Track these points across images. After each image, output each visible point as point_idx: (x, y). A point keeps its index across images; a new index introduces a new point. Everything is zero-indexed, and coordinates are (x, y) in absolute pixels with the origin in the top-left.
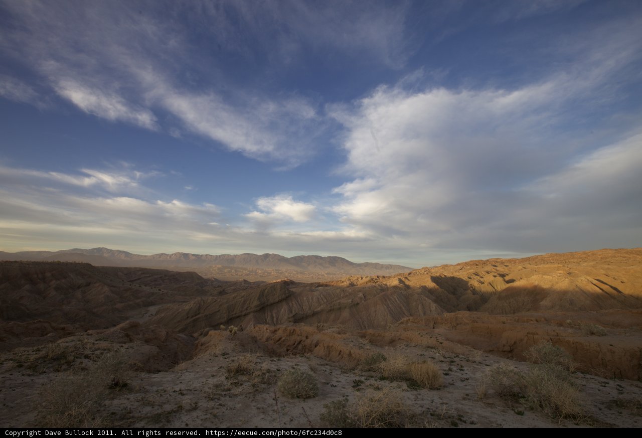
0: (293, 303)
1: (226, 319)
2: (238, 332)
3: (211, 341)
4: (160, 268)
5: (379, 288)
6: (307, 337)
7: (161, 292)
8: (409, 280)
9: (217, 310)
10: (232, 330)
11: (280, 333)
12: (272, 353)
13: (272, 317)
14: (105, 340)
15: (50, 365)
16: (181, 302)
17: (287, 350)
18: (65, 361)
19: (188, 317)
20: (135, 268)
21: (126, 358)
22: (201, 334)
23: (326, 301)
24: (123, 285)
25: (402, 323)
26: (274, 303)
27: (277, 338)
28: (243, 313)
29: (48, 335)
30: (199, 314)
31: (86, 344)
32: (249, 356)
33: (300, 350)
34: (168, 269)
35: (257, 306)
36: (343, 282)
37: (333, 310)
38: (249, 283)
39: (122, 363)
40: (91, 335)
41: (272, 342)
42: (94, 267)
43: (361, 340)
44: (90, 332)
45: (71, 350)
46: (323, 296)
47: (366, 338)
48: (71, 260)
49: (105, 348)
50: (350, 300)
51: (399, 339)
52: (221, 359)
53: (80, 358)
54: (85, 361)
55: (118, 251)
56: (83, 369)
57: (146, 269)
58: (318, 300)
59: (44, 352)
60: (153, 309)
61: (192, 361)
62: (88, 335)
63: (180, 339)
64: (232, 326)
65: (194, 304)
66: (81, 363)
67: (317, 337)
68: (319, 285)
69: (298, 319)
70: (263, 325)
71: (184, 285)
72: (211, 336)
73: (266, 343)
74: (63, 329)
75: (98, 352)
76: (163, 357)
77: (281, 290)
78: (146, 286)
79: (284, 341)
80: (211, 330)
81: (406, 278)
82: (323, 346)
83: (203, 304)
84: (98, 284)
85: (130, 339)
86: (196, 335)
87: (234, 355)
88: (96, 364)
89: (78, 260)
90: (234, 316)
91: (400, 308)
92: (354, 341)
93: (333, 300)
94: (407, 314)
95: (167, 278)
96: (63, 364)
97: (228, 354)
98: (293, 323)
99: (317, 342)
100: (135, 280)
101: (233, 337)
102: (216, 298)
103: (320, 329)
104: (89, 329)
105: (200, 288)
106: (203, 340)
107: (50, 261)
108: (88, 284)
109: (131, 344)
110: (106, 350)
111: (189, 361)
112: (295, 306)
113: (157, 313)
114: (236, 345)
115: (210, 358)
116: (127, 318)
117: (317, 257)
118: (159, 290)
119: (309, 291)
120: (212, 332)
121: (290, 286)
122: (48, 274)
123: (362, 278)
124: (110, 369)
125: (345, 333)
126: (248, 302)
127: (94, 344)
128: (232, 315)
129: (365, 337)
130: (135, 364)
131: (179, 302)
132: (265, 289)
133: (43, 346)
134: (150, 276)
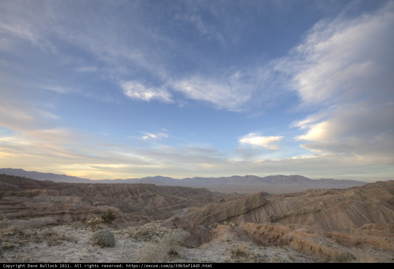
0: (269, 208)
1: (226, 218)
2: (235, 227)
3: (219, 231)
4: (187, 186)
5: (337, 198)
6: (283, 234)
7: (189, 200)
8: (364, 192)
9: (220, 212)
10: (231, 225)
11: (262, 229)
12: (259, 243)
13: (256, 218)
14: (164, 226)
15: (142, 237)
16: (200, 206)
17: (270, 242)
18: (148, 236)
19: (204, 216)
20: (175, 186)
21: (176, 237)
22: (213, 227)
23: (293, 207)
24: (170, 195)
25: (365, 228)
26: (256, 208)
27: (261, 233)
28: (237, 214)
29: (141, 221)
30: (210, 213)
31: (156, 227)
32: (245, 243)
33: (279, 243)
34: (192, 187)
35: (245, 210)
36: (305, 194)
37: (300, 214)
38: (238, 195)
39: (174, 240)
40: (158, 223)
41: (258, 235)
42: (156, 186)
43: (328, 240)
44: (157, 221)
45: (151, 230)
46: (290, 203)
47: (333, 238)
48: (146, 182)
49: (165, 231)
50: (313, 208)
51: (365, 242)
52: (227, 244)
53: (154, 235)
54: (157, 237)
55: (166, 177)
56: (157, 241)
57: (180, 187)
58: (287, 207)
59: (139, 230)
60: (185, 210)
61: (210, 243)
62: (157, 223)
63: (201, 229)
64: (231, 223)
65: (207, 207)
66: (155, 238)
67: (290, 234)
68: (287, 196)
69: (274, 220)
70: (250, 223)
71: (201, 196)
72: (219, 228)
73: (254, 235)
74: (146, 218)
75: (162, 233)
76: (194, 239)
77: (259, 200)
78: (181, 196)
79: (266, 235)
80: (218, 224)
81: (361, 190)
82: (297, 241)
83: (212, 208)
84: (158, 195)
85: (176, 226)
86: (210, 227)
87: (234, 242)
88: (162, 240)
89: (150, 182)
90: (231, 216)
91: (360, 215)
92: (322, 240)
93: (298, 207)
94: (368, 221)
95: (191, 192)
96: (147, 238)
97: (231, 241)
98: (271, 223)
99: (291, 238)
100: (175, 193)
101: (232, 230)
102: (219, 204)
103: (292, 228)
104: (157, 220)
105: (209, 198)
106: (215, 230)
107: (138, 183)
108: (155, 195)
109: (177, 230)
110: (165, 232)
111: (208, 243)
112: (270, 210)
113: (188, 212)
114: (235, 235)
115: (220, 242)
116: (173, 215)
117: (282, 176)
118: (188, 199)
119: (279, 200)
120: (219, 226)
121: (266, 197)
122: (138, 190)
123: (320, 191)
124: (168, 243)
125: (313, 233)
126: (239, 207)
127: (160, 228)
128: (230, 215)
129: (331, 237)
130: (180, 242)
131: (199, 206)
132: (249, 199)
133: (139, 227)
134: (182, 191)
